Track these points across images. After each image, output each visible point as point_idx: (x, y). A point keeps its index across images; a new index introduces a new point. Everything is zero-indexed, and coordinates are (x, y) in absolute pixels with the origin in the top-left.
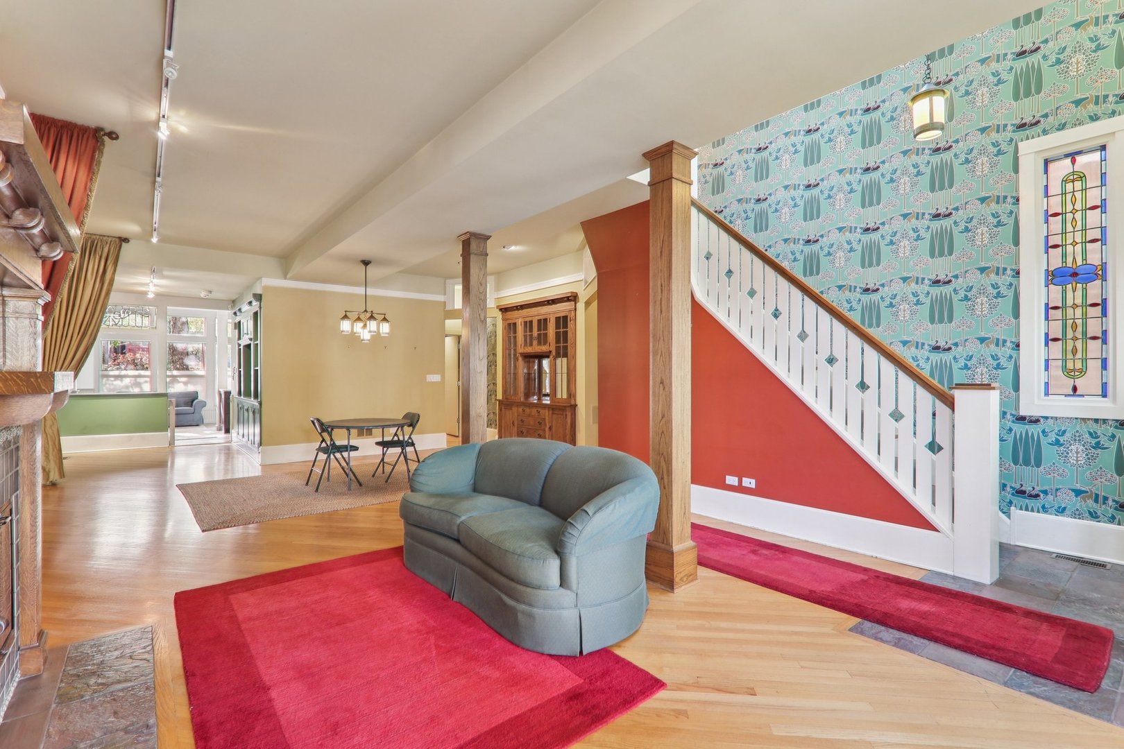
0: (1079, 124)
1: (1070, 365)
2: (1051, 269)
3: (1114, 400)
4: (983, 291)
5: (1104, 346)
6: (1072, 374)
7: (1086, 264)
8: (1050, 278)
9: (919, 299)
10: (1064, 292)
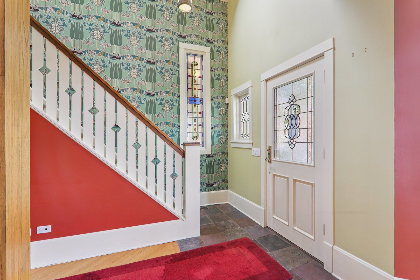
0: (197, 44)
1: (194, 135)
2: (189, 97)
3: (206, 148)
4: (167, 101)
5: (203, 128)
6: (194, 138)
7: (198, 98)
8: (188, 100)
9: (141, 101)
10: (192, 106)
